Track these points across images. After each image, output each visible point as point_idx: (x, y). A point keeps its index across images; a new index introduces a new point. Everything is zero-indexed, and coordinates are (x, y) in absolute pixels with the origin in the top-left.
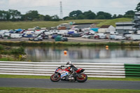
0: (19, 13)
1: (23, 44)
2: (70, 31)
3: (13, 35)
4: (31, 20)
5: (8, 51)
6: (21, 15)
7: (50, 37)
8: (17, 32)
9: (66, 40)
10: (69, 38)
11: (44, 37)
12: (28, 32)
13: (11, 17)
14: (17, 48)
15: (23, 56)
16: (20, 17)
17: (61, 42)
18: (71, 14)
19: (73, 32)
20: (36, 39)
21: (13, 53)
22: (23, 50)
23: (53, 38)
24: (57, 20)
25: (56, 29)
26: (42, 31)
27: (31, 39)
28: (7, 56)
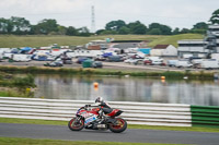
0: (27, 23)
1: (33, 71)
2: (106, 51)
3: (17, 57)
4: (46, 34)
5: (9, 81)
6: (31, 26)
7: (75, 60)
8: (23, 52)
9: (100, 66)
10: (104, 63)
11: (66, 60)
12: (40, 53)
13: (15, 29)
14: (23, 76)
15: (32, 90)
16: (29, 29)
17: (92, 69)
18: (109, 26)
19: (110, 54)
20: (53, 64)
21: (16, 84)
22: (32, 81)
23: (79, 62)
24: (87, 34)
25: (84, 48)
26: (62, 51)
27: (45, 63)
28: (6, 89)
